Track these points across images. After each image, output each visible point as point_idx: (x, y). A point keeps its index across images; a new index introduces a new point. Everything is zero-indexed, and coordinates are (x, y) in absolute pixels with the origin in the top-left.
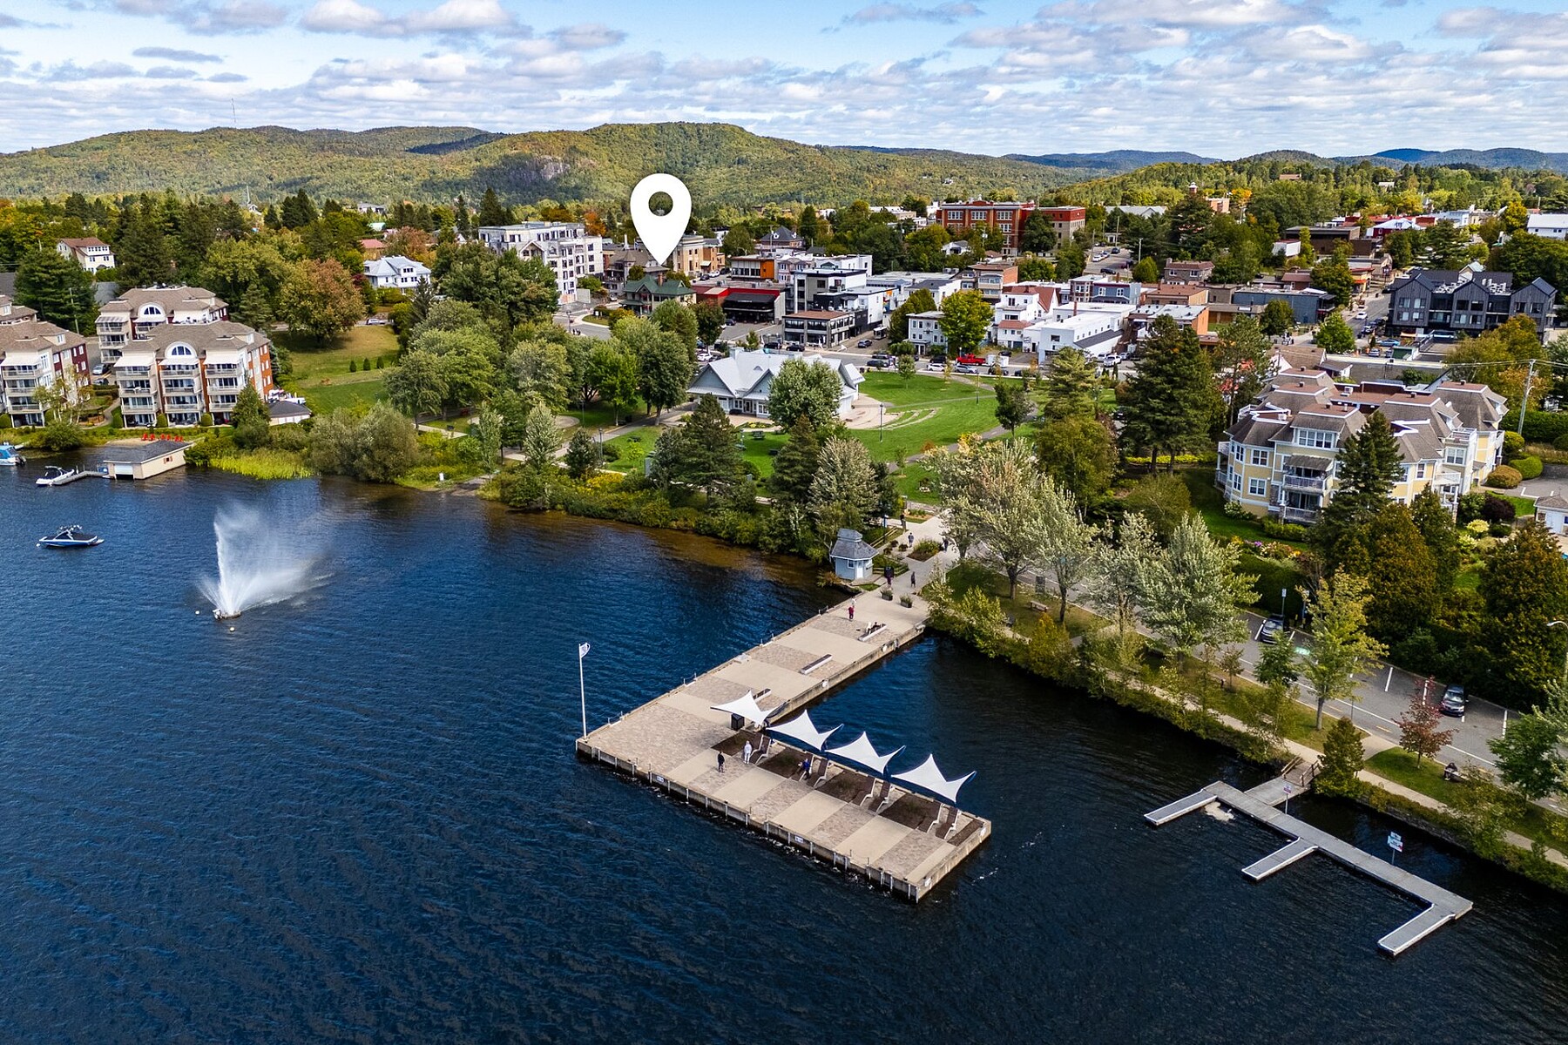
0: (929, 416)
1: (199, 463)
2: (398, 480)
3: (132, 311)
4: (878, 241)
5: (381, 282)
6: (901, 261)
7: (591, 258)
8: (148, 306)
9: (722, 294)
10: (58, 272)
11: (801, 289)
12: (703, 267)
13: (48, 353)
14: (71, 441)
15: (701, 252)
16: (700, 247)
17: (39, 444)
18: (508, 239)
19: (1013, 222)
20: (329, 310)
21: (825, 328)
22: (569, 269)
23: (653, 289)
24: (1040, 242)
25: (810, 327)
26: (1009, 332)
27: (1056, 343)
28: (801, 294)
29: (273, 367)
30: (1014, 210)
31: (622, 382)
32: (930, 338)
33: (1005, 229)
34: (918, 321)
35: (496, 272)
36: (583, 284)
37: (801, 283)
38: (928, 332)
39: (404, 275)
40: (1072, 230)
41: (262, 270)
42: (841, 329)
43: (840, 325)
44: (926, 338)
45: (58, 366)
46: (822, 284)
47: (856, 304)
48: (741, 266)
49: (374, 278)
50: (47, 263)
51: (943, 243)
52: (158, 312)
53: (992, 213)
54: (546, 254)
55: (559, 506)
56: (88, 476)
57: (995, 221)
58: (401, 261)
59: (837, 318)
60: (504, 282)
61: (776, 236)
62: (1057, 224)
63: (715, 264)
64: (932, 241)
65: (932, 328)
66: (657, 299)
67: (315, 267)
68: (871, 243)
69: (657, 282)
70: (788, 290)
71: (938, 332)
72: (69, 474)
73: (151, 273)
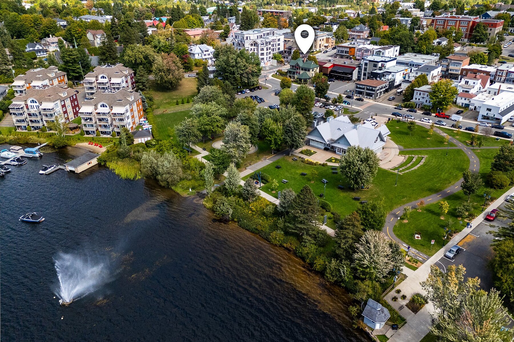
0: (421, 163)
1: (102, 164)
2: (173, 188)
3: (96, 77)
4: (403, 39)
5: (196, 56)
6: (413, 48)
7: (279, 44)
8: (102, 75)
9: (330, 67)
10: (73, 57)
11: (366, 67)
12: (325, 46)
13: (58, 102)
14: (61, 145)
15: (325, 40)
16: (325, 38)
17: (51, 144)
18: (245, 38)
19: (468, 27)
20: (170, 77)
21: (374, 91)
22: (269, 51)
23: (301, 64)
24: (480, 38)
25: (367, 89)
26: (463, 99)
27: (489, 112)
28: (365, 69)
29: (144, 106)
30: (469, 21)
31: (275, 139)
32: (424, 101)
33: (463, 30)
34: (419, 92)
35: (236, 60)
36: (275, 57)
37: (366, 64)
38: (423, 98)
39: (205, 53)
40: (496, 32)
41: (146, 57)
42: (381, 90)
43: (381, 89)
44: (421, 100)
45: (64, 106)
46: (375, 66)
47: (390, 77)
48: (341, 49)
49: (194, 54)
50: (69, 53)
51: (434, 39)
52: (106, 78)
53: (458, 22)
54: (260, 45)
55: (235, 220)
56: (60, 169)
57: (459, 26)
58: (205, 47)
59: (380, 84)
60: (239, 65)
61: (358, 28)
62: (489, 29)
63: (330, 44)
64: (428, 39)
65: (425, 96)
66: (302, 69)
67: (166, 57)
68: (400, 40)
69: (303, 61)
70: (360, 67)
71: (428, 99)
72: (52, 168)
73: (110, 55)
